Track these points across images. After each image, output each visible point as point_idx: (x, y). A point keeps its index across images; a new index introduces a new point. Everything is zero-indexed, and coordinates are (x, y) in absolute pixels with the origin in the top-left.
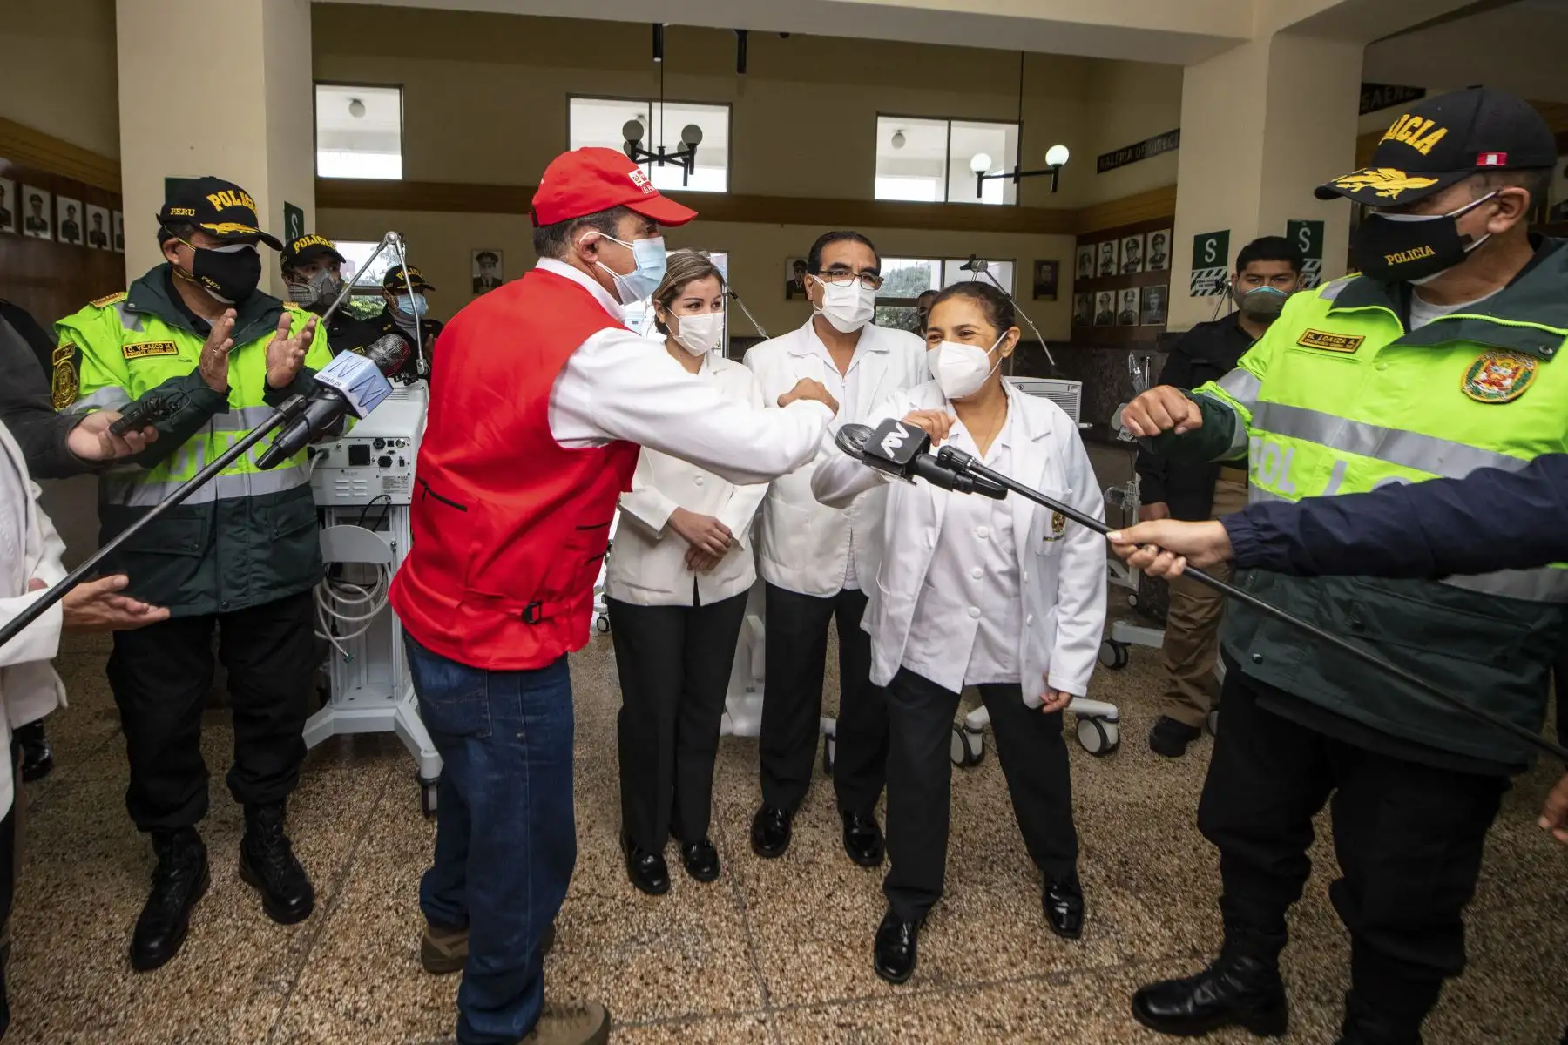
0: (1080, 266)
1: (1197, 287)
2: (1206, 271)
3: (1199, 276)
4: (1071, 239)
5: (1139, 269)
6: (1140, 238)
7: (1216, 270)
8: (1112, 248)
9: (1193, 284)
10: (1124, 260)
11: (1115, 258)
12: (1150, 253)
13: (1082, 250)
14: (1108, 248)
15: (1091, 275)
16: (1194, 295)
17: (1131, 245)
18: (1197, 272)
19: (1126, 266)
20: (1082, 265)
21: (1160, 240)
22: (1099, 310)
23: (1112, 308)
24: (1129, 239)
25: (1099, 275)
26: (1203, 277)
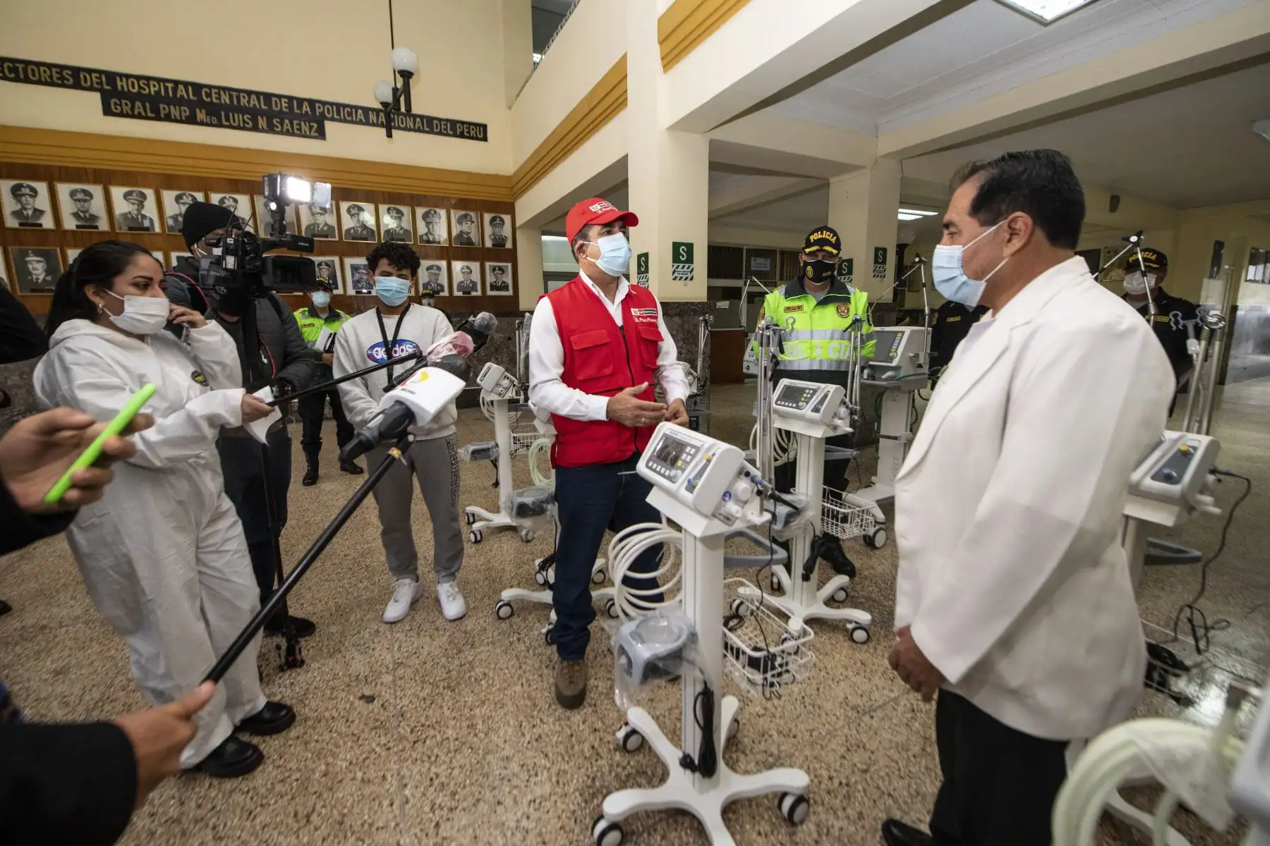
1: (676, 274)
2: (681, 265)
3: (677, 267)
7: (687, 265)
9: (674, 272)
16: (675, 279)
18: (676, 265)
21: (27, 191)
26: (679, 269)
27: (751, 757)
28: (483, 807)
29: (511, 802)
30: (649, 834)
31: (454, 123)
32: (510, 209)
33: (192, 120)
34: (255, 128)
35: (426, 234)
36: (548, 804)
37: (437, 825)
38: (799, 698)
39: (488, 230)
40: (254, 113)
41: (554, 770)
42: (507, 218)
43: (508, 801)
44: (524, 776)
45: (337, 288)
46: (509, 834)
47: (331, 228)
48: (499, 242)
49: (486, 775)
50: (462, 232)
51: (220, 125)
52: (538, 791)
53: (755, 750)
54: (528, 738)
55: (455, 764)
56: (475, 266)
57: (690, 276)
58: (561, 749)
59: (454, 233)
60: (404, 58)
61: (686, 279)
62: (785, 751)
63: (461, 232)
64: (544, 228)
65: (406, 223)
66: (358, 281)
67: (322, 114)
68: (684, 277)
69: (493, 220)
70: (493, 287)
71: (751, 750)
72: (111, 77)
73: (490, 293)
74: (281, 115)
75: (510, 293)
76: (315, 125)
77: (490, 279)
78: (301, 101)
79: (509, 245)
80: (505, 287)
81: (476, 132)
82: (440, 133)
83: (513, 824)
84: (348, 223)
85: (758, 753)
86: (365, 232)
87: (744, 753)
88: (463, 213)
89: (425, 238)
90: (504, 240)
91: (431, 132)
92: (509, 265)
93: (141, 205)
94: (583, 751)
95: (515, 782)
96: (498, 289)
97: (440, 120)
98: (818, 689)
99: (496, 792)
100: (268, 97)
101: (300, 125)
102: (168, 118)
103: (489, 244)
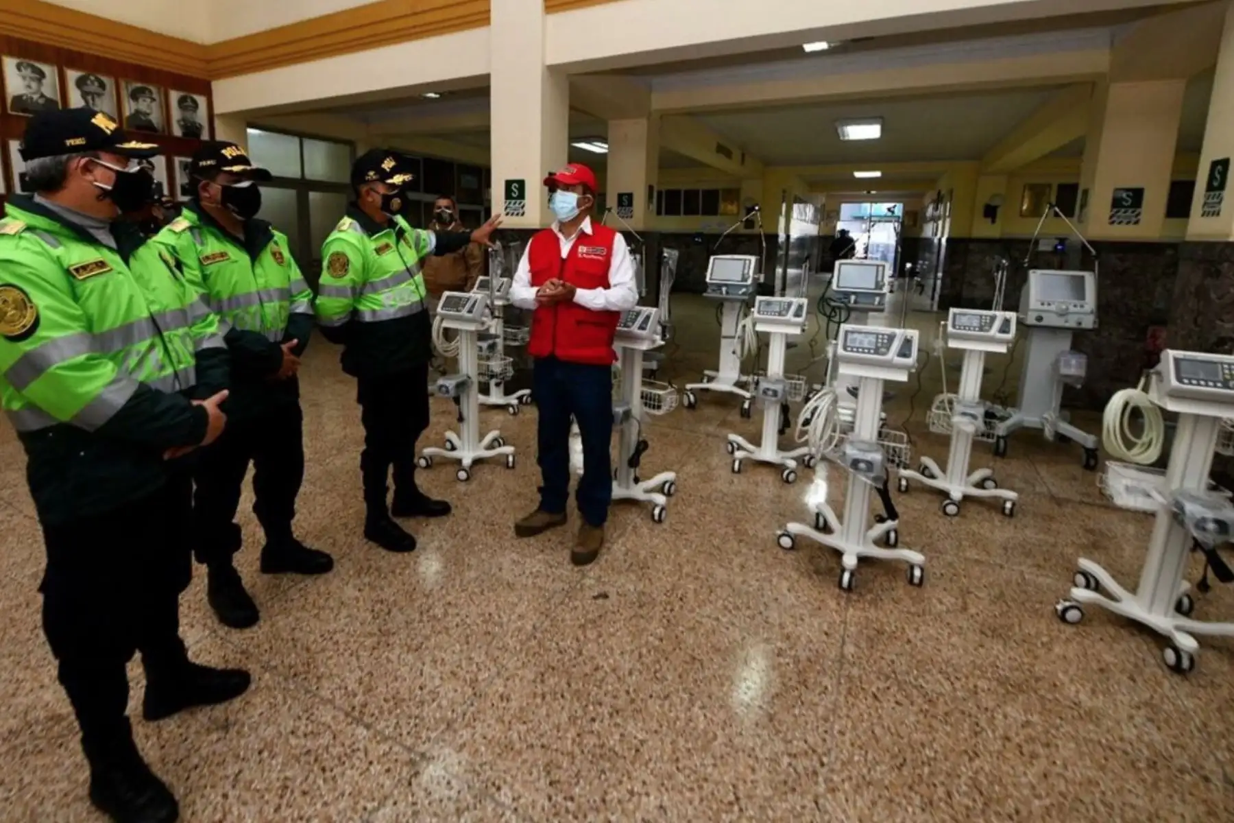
2: (513, 201)
7: (518, 201)
9: (506, 208)
32: (205, 88)
39: (176, 114)
42: (201, 101)
50: (138, 112)
57: (521, 211)
59: (127, 112)
64: (251, 120)
65: (49, 88)
69: (182, 101)
88: (139, 85)
90: (198, 128)
103: (177, 131)
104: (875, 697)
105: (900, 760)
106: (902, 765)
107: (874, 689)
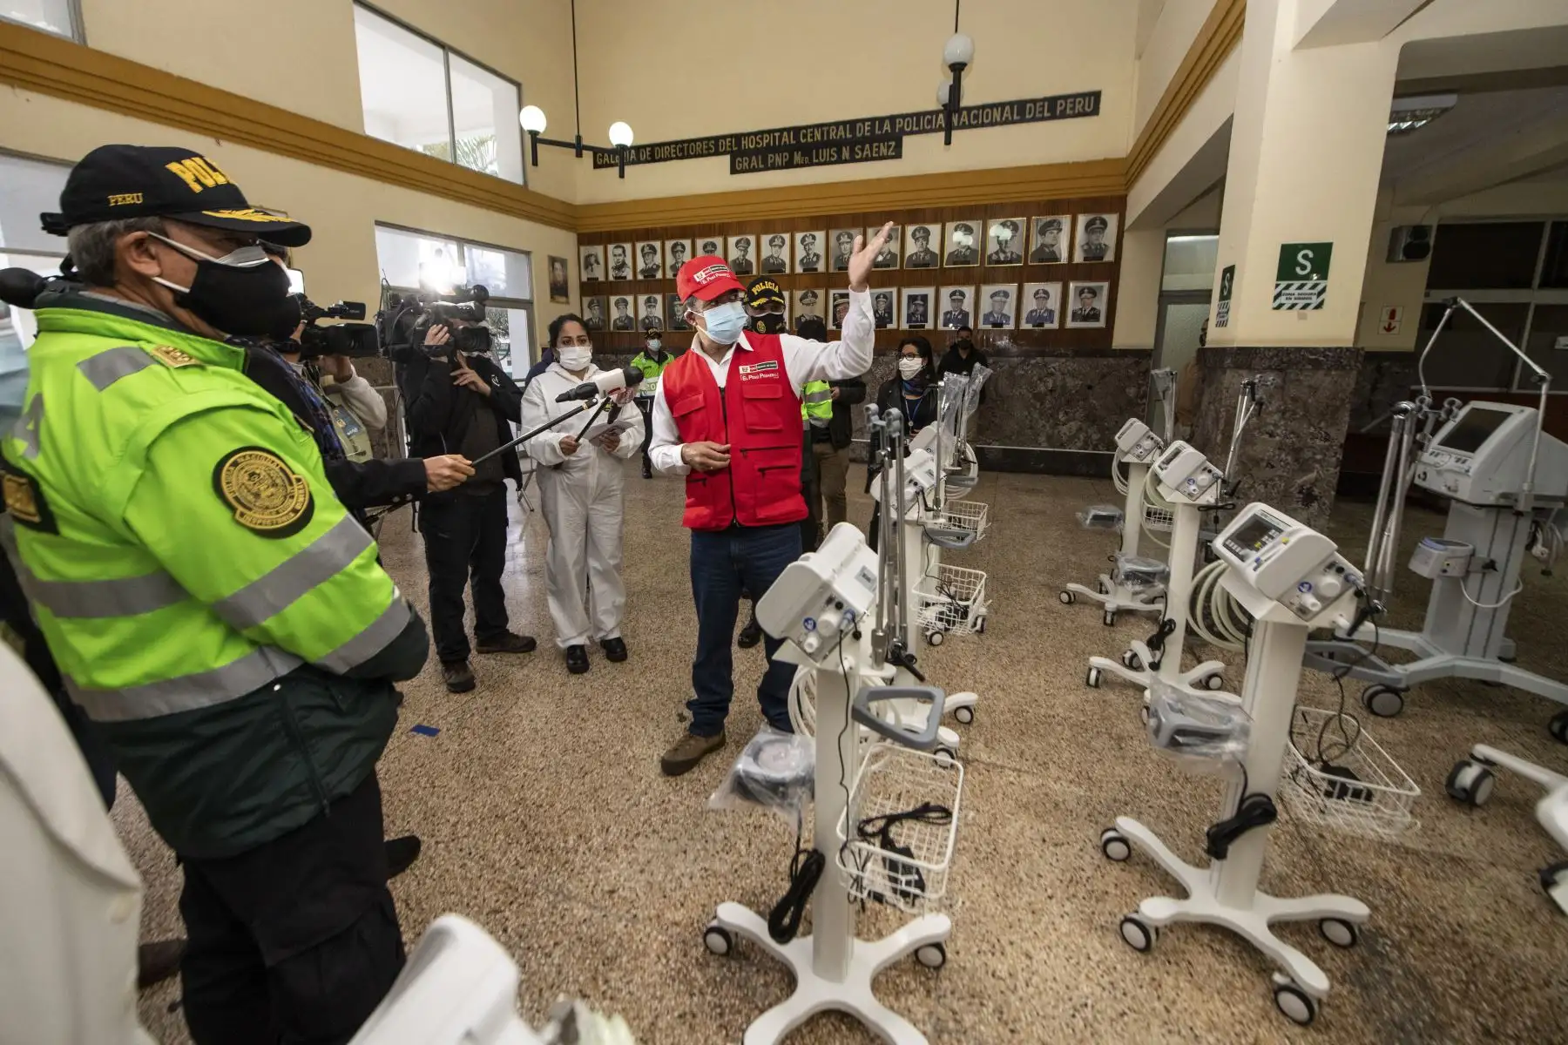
0: (586, 268)
1: (1282, 299)
2: (1297, 284)
3: (1287, 287)
4: (571, 238)
5: (659, 275)
6: (657, 244)
7: (1311, 283)
8: (624, 252)
9: (1276, 298)
10: (641, 265)
11: (629, 261)
12: (670, 260)
13: (584, 250)
14: (619, 251)
15: (602, 279)
16: (1279, 307)
17: (647, 250)
18: (1283, 284)
19: (643, 271)
20: (588, 265)
21: (679, 248)
22: (615, 314)
23: (631, 313)
24: (645, 243)
25: (611, 278)
26: (1292, 290)
27: (931, 1002)
28: (673, 846)
29: (692, 857)
30: (758, 971)
31: (1052, 101)
32: (1118, 204)
33: (790, 165)
34: (840, 161)
35: (997, 253)
36: (713, 880)
37: (638, 835)
38: (1077, 1001)
39: (1081, 238)
40: (838, 144)
41: (744, 860)
42: (1112, 220)
43: (691, 856)
44: (719, 847)
45: (891, 322)
46: (669, 877)
47: (894, 256)
48: (1094, 253)
49: (696, 825)
51: (811, 164)
52: (717, 866)
53: (947, 1001)
54: (750, 821)
55: (686, 802)
56: (1054, 289)
57: (1315, 301)
58: (766, 848)
59: (1033, 248)
60: (957, 48)
61: (1305, 307)
62: (981, 1033)
63: (1043, 245)
64: (1169, 226)
66: (913, 314)
67: (902, 129)
68: (1301, 303)
69: (1090, 224)
70: (1075, 317)
71: (940, 997)
72: (738, 138)
73: (1070, 324)
74: (863, 141)
75: (1101, 324)
76: (893, 143)
77: (1072, 305)
78: (882, 120)
79: (1109, 257)
80: (1094, 316)
81: (1087, 104)
82: (1034, 119)
83: (677, 873)
84: (912, 248)
85: (944, 1006)
86: (928, 258)
87: (929, 992)
88: (1050, 218)
89: (995, 257)
90: (1102, 250)
91: (1023, 120)
92: (1106, 285)
93: (746, 251)
94: (780, 863)
95: (710, 846)
96: (1086, 318)
97: (1034, 101)
98: (1123, 1014)
99: (691, 843)
100: (852, 124)
101: (878, 147)
102: (774, 167)
103: (1079, 257)
104: (496, 911)
105: (413, 905)
106: (408, 905)
107: (507, 913)
